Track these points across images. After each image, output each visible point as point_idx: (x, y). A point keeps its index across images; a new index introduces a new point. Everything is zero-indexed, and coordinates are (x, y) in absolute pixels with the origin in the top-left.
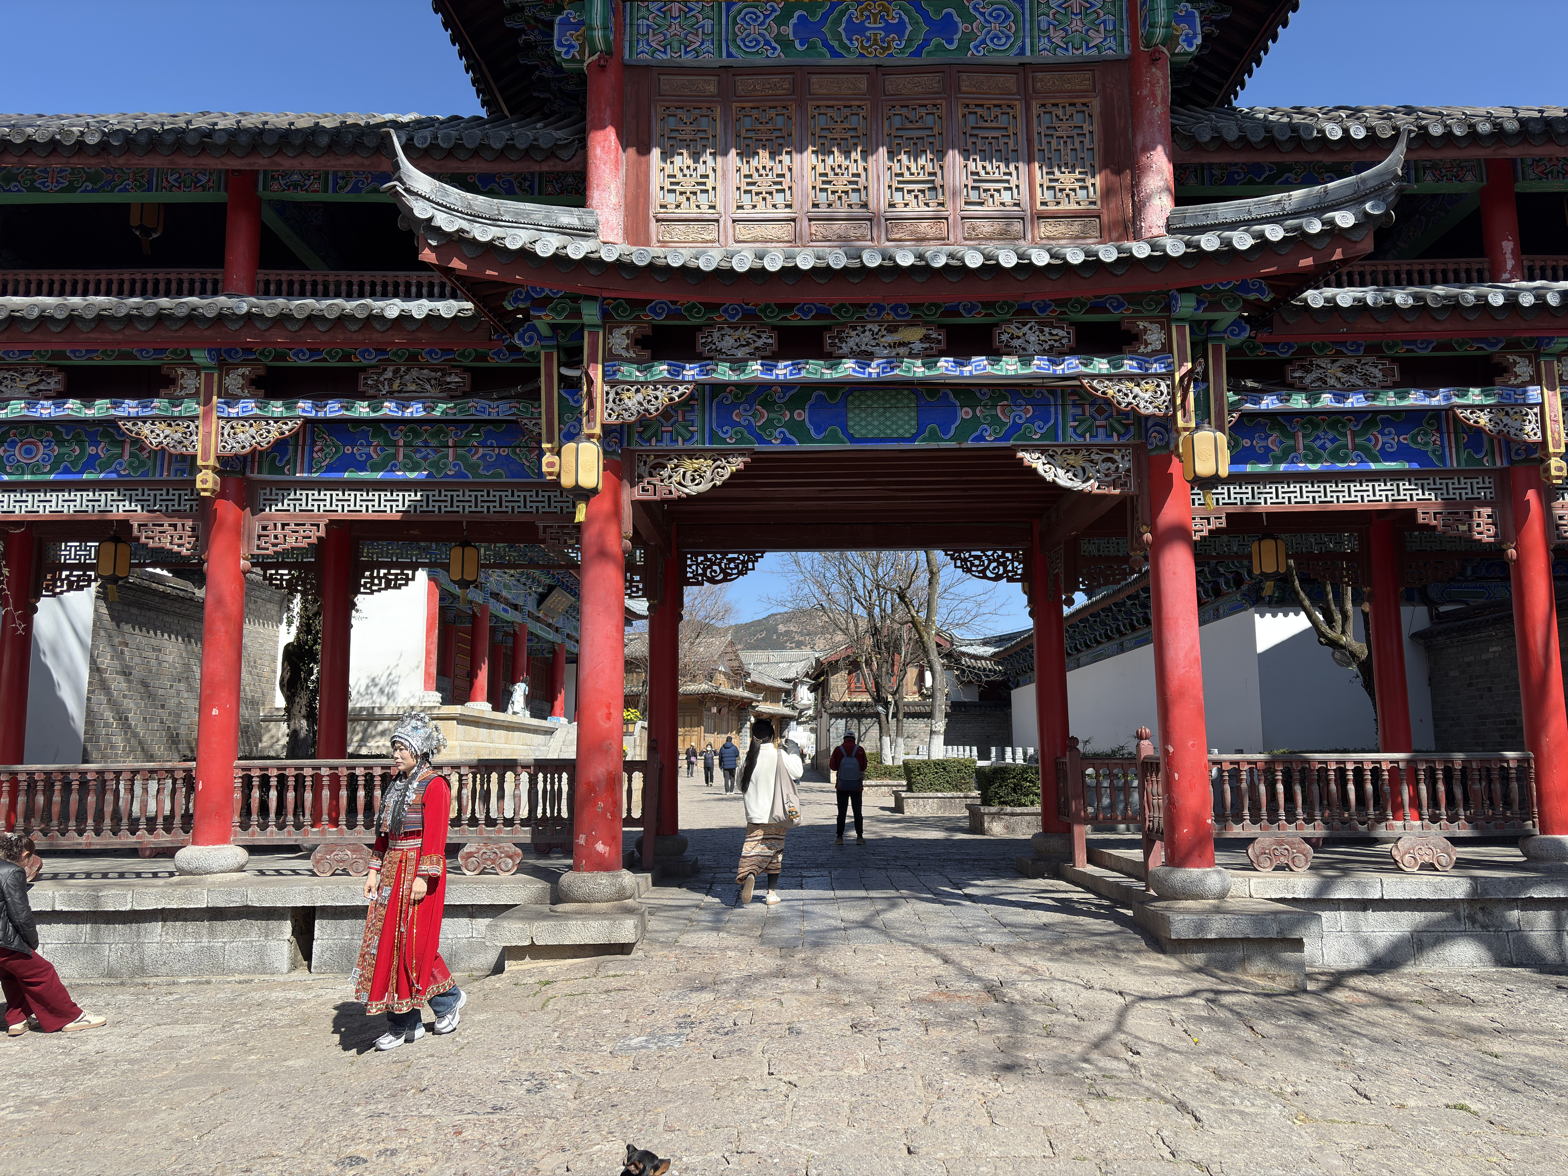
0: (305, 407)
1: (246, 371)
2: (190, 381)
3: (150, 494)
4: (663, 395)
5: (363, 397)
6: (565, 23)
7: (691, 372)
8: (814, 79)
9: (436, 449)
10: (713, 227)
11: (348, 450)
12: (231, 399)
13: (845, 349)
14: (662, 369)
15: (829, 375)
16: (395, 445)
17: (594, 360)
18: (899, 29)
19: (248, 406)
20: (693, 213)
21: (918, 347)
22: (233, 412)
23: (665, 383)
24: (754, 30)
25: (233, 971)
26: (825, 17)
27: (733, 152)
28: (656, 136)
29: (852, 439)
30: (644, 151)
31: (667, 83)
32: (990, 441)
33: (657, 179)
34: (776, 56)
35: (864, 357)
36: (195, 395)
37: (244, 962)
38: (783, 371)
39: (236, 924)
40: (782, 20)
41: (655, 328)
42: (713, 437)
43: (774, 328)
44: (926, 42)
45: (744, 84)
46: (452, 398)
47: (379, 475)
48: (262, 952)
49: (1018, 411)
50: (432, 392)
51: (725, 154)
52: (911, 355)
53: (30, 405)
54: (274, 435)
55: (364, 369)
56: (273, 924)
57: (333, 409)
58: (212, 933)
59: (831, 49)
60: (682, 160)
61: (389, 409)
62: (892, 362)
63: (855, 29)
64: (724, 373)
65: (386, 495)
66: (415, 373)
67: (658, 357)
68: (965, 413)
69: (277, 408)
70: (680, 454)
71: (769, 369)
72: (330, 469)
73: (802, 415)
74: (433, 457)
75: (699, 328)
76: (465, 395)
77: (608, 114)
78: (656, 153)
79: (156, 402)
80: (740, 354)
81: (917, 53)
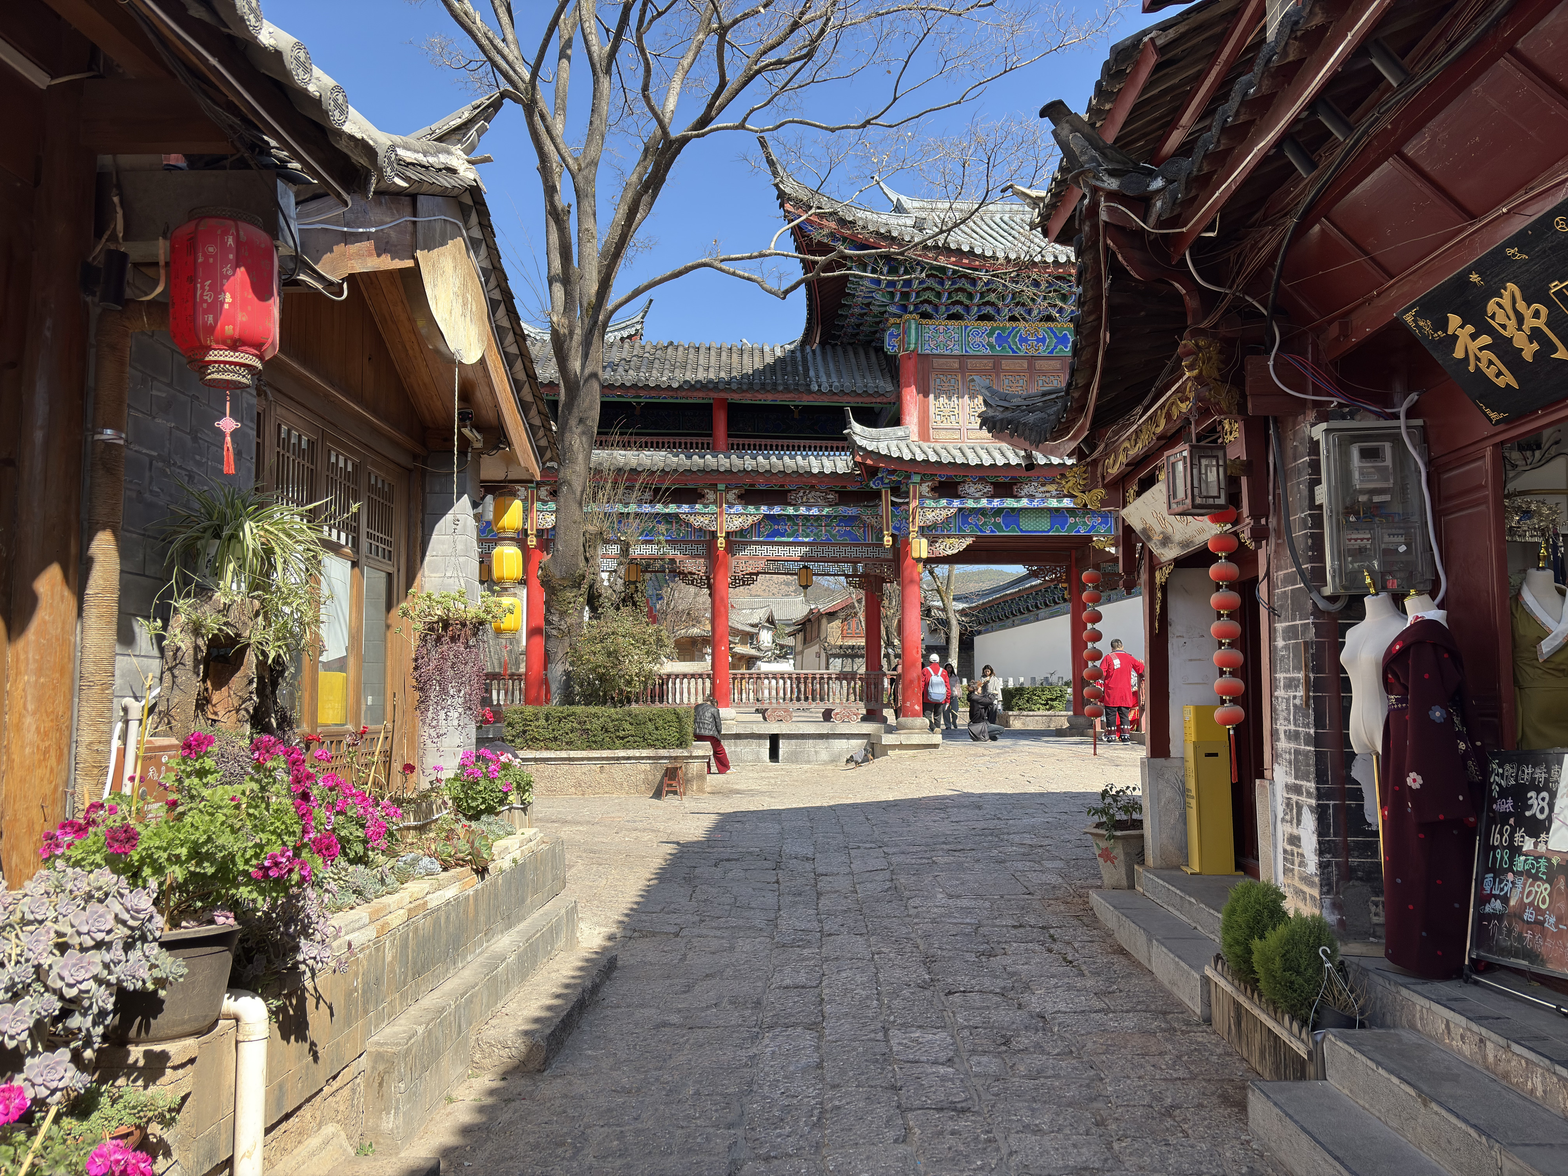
0: (764, 509)
1: (736, 491)
2: (711, 496)
3: (683, 546)
4: (944, 513)
5: (790, 504)
6: (891, 334)
7: (956, 503)
8: (1003, 362)
9: (817, 527)
10: (958, 432)
11: (776, 527)
12: (731, 505)
13: (1023, 494)
14: (944, 502)
15: (1016, 505)
16: (798, 525)
17: (914, 497)
18: (1043, 340)
19: (739, 508)
20: (949, 425)
21: (1054, 493)
22: (732, 511)
23: (944, 508)
24: (978, 339)
25: (746, 761)
26: (1010, 333)
27: (966, 396)
28: (932, 389)
29: (1021, 531)
30: (926, 395)
31: (936, 362)
32: (1082, 532)
33: (932, 409)
34: (989, 352)
35: (1031, 497)
36: (715, 502)
37: (750, 758)
38: (996, 503)
39: (746, 741)
40: (990, 335)
41: (940, 482)
42: (960, 529)
43: (992, 483)
44: (1055, 347)
45: (970, 363)
46: (831, 506)
47: (791, 539)
48: (758, 753)
49: (1095, 520)
50: (821, 502)
51: (963, 397)
52: (1051, 497)
53: (640, 506)
54: (750, 522)
55: (790, 491)
56: (762, 741)
57: (777, 510)
58: (736, 745)
59: (1012, 349)
60: (943, 400)
61: (803, 510)
62: (1043, 500)
63: (1023, 340)
64: (970, 504)
65: (792, 548)
66: (813, 493)
67: (941, 496)
68: (1071, 520)
69: (751, 509)
70: (944, 536)
71: (990, 502)
72: (768, 536)
73: (999, 520)
74: (815, 531)
75: (959, 483)
76: (836, 504)
77: (912, 380)
78: (932, 396)
79: (697, 506)
80: (977, 495)
81: (1052, 352)
